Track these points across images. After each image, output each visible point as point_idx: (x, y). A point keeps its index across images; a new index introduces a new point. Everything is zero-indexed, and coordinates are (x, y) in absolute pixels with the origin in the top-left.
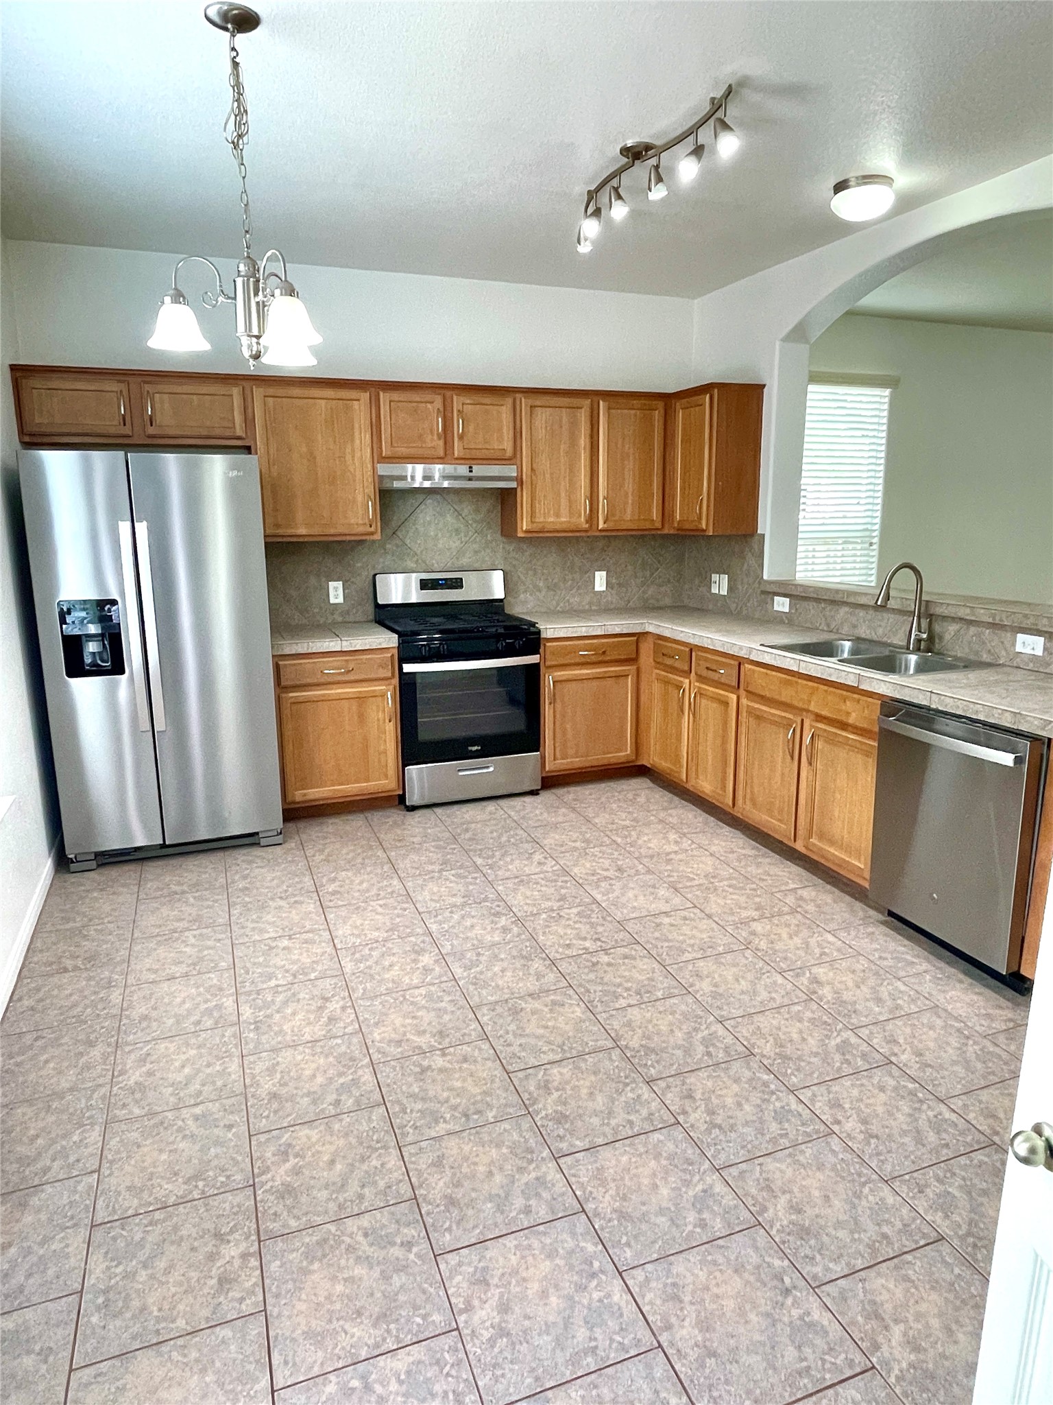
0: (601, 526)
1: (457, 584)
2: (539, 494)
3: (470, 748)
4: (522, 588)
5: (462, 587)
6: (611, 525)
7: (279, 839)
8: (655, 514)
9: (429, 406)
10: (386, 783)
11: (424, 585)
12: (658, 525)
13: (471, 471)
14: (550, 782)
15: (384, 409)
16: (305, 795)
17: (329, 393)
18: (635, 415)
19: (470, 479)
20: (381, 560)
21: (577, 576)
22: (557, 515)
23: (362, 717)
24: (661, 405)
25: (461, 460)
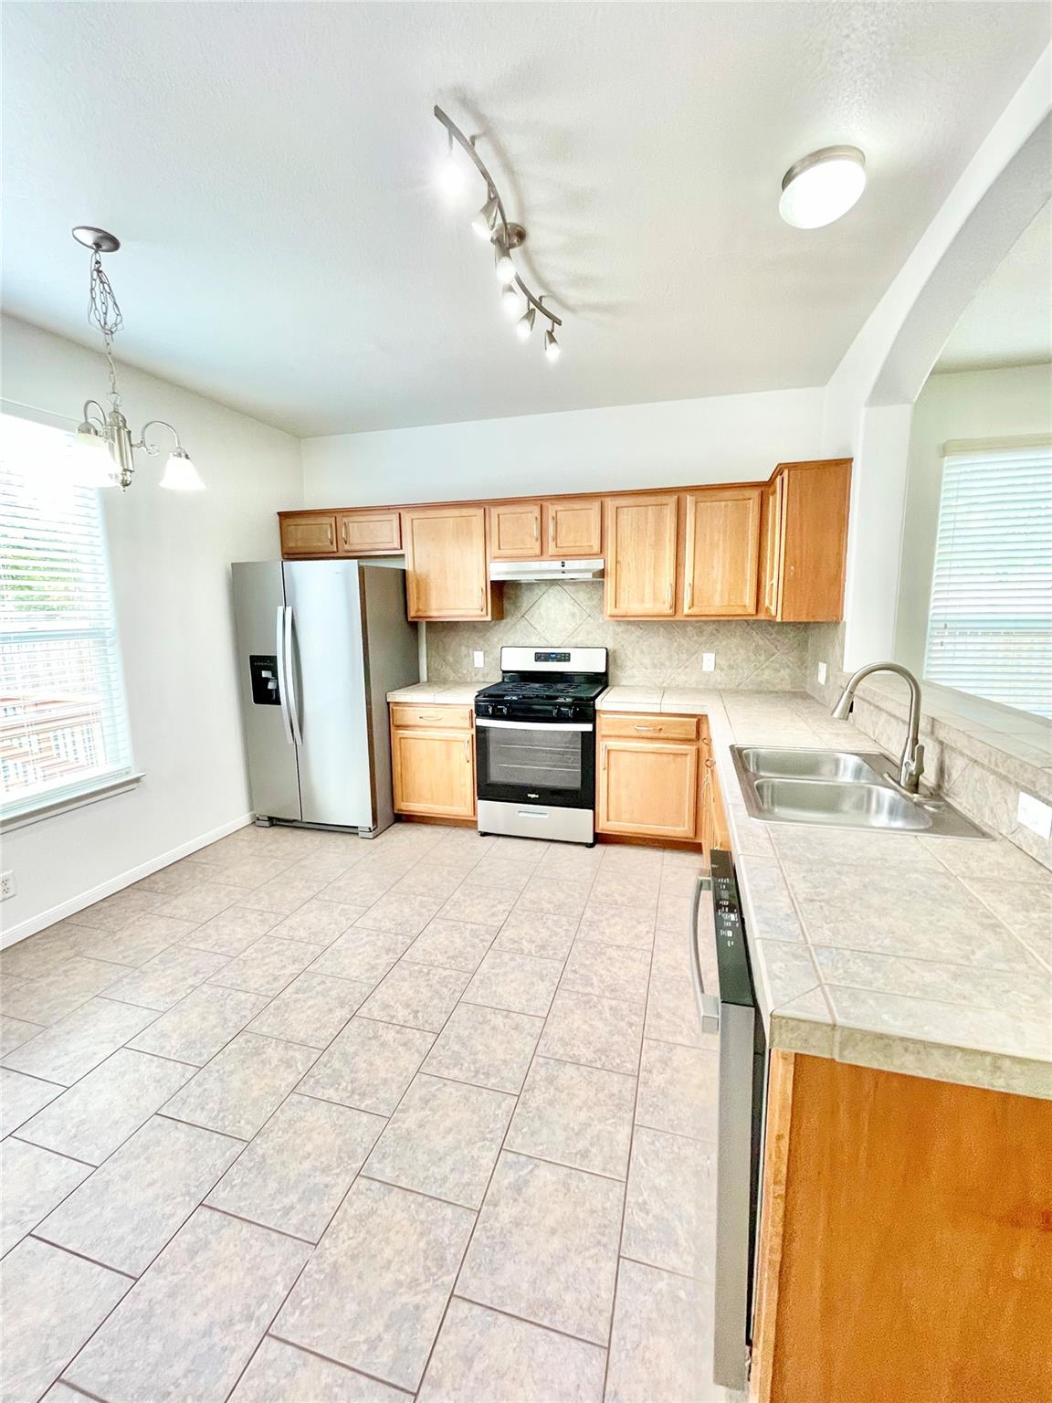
0: (686, 611)
1: (565, 658)
2: (623, 582)
3: (529, 795)
4: (629, 664)
5: (569, 660)
6: (695, 611)
7: (371, 835)
8: (749, 600)
9: (530, 515)
10: (461, 809)
11: (539, 657)
12: (752, 610)
13: (563, 566)
15: (494, 520)
16: (408, 806)
17: (455, 512)
18: (726, 506)
19: (563, 572)
20: (512, 637)
21: (684, 657)
22: (642, 601)
23: (449, 756)
24: (755, 494)
25: (555, 557)
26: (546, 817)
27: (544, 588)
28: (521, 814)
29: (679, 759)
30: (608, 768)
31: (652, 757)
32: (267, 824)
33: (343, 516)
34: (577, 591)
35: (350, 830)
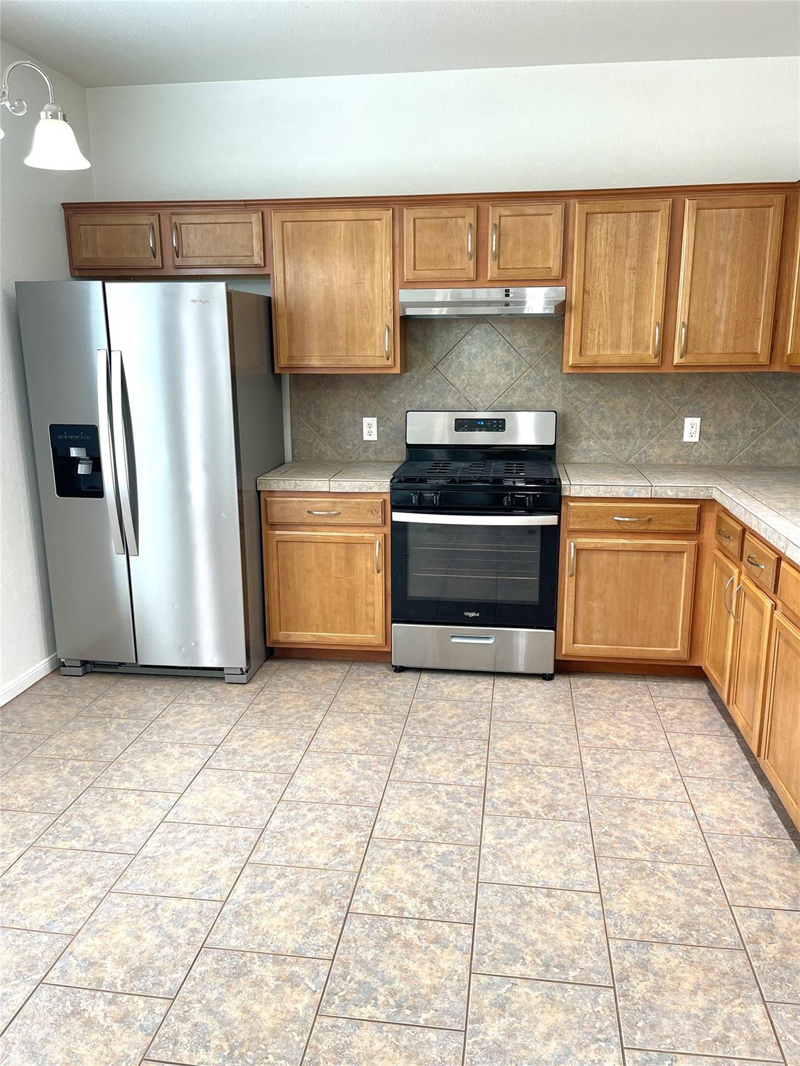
0: (677, 360)
1: (498, 425)
2: (593, 322)
3: (466, 614)
4: (584, 434)
5: (503, 429)
6: (691, 359)
7: (244, 678)
8: (760, 346)
9: (460, 221)
10: (370, 636)
11: (461, 425)
12: (764, 359)
13: (507, 295)
14: (565, 668)
15: (408, 228)
16: (288, 636)
17: (349, 214)
18: (739, 216)
19: (507, 305)
20: (419, 396)
21: (659, 423)
22: (617, 345)
23: (349, 563)
24: (778, 199)
25: (494, 283)
26: (491, 641)
27: (466, 326)
28: (454, 640)
29: (673, 559)
30: (576, 574)
31: (635, 558)
32: (80, 671)
33: (173, 214)
34: (513, 332)
35: (213, 675)
